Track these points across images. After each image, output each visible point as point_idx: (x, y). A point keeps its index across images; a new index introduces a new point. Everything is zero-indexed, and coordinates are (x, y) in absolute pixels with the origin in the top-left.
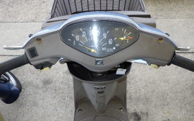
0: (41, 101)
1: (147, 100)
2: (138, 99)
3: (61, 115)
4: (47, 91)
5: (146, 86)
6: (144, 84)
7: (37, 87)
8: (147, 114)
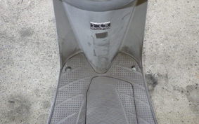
0: (18, 59)
1: (167, 58)
2: (155, 57)
3: (45, 77)
4: (26, 44)
5: (166, 39)
6: (163, 37)
7: (12, 39)
8: (167, 77)
